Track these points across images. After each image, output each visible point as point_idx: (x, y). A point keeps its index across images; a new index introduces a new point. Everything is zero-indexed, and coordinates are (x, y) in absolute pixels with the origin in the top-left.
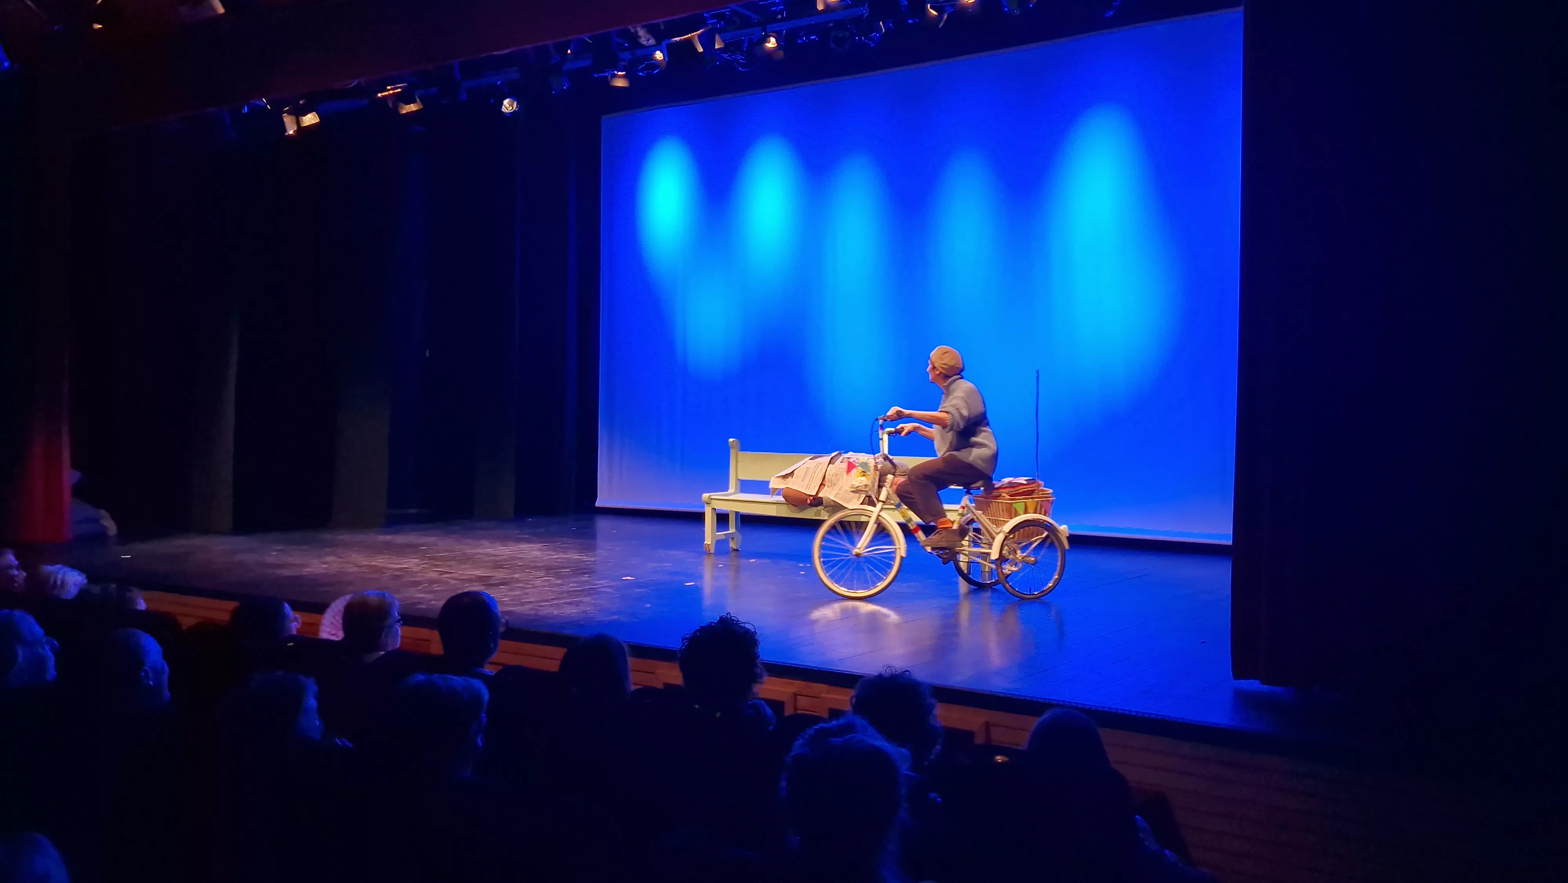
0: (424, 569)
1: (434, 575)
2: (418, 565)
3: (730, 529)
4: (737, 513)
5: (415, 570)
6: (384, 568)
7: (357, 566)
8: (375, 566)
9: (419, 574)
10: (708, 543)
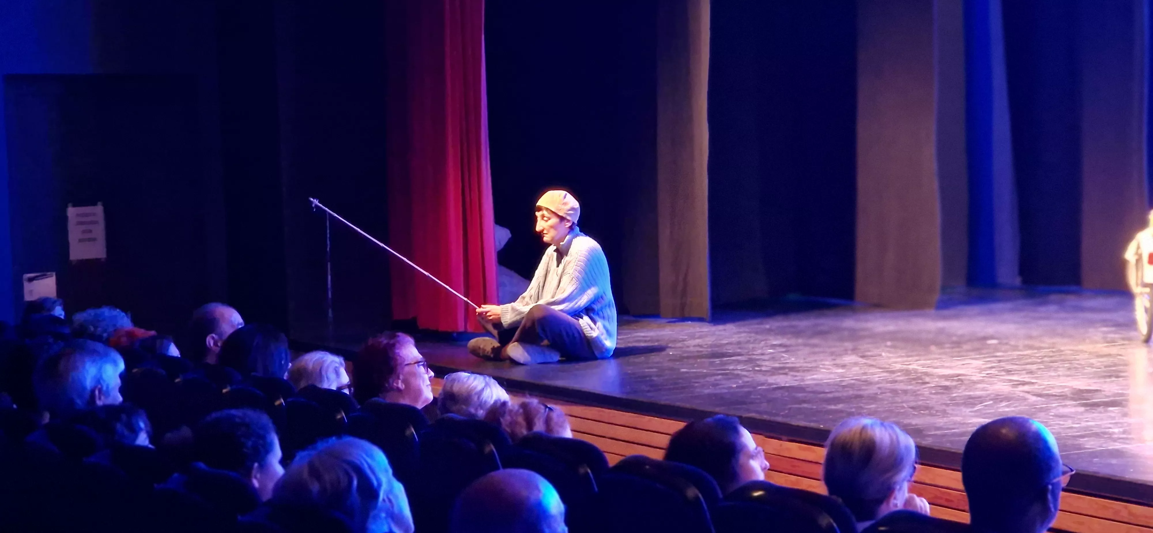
0: (991, 377)
1: (1002, 387)
2: (981, 370)
5: (974, 378)
6: (926, 374)
7: (887, 372)
8: (916, 371)
9: (980, 386)
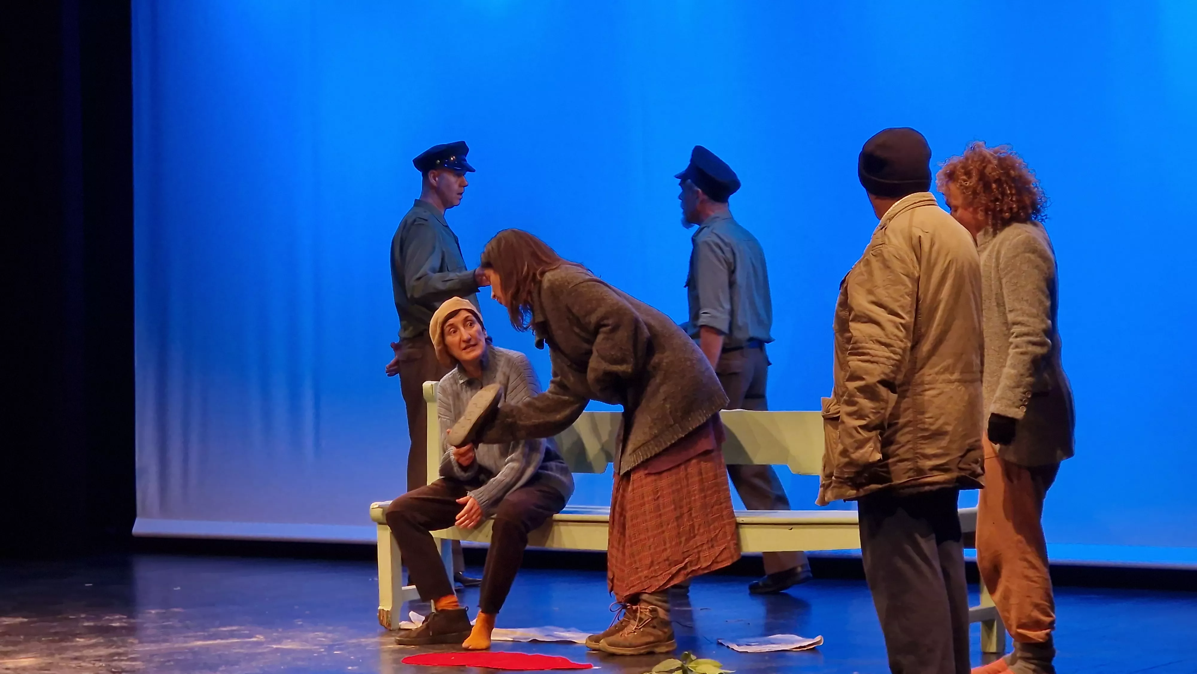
10: (385, 609)
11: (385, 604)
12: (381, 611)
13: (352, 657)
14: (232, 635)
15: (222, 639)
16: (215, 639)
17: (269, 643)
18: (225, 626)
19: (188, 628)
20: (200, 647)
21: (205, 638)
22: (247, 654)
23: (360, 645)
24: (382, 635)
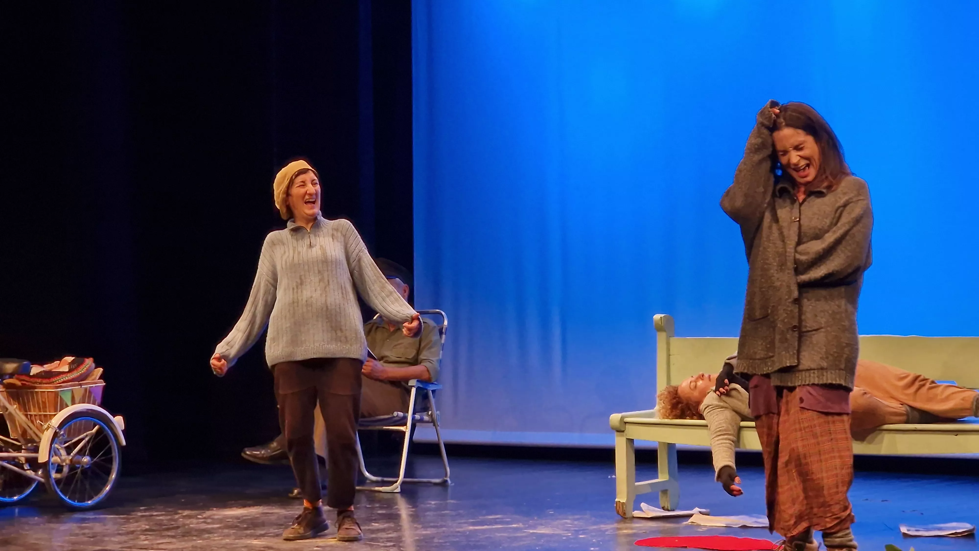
3: (660, 475)
4: (670, 446)
10: (621, 501)
11: (622, 498)
12: (618, 502)
13: (594, 540)
14: (495, 522)
15: (488, 525)
16: (483, 525)
17: (526, 528)
18: (491, 515)
19: (460, 516)
20: (470, 531)
21: (474, 524)
22: (509, 538)
23: (601, 531)
24: (618, 522)
